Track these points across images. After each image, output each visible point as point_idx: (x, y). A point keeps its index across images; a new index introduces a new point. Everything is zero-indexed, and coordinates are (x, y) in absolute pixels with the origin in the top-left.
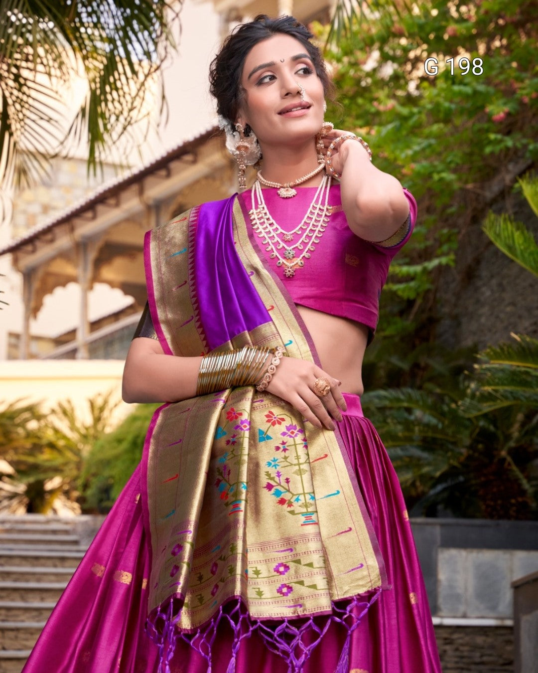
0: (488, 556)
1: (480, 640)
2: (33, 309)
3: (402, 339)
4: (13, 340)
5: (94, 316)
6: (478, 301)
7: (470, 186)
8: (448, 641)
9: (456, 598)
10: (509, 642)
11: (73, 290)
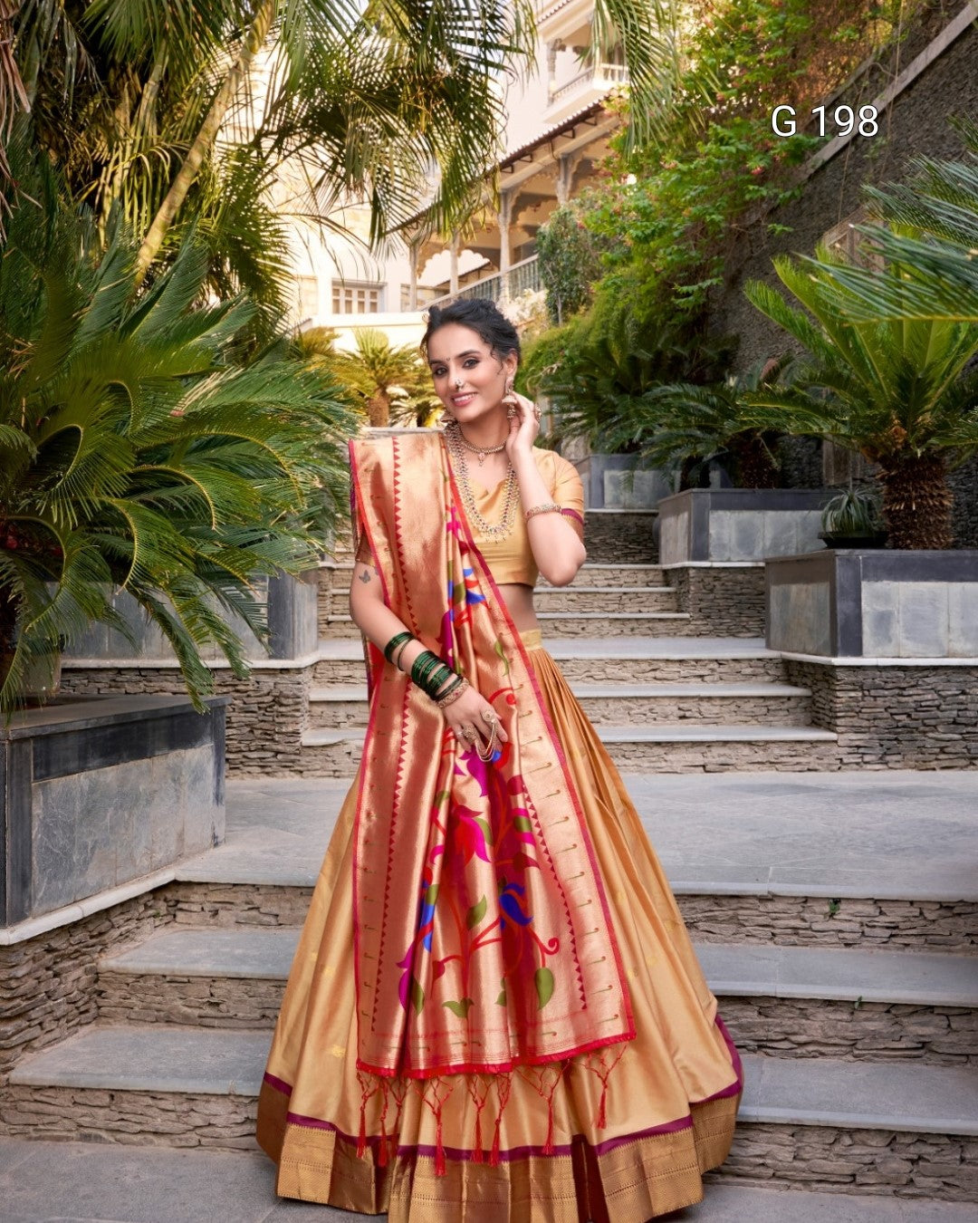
0: (746, 515)
1: (740, 577)
2: (418, 268)
3: (684, 327)
4: (405, 290)
5: (462, 271)
6: (740, 302)
7: (734, 225)
8: (716, 579)
9: (723, 546)
10: (762, 578)
11: (447, 254)
